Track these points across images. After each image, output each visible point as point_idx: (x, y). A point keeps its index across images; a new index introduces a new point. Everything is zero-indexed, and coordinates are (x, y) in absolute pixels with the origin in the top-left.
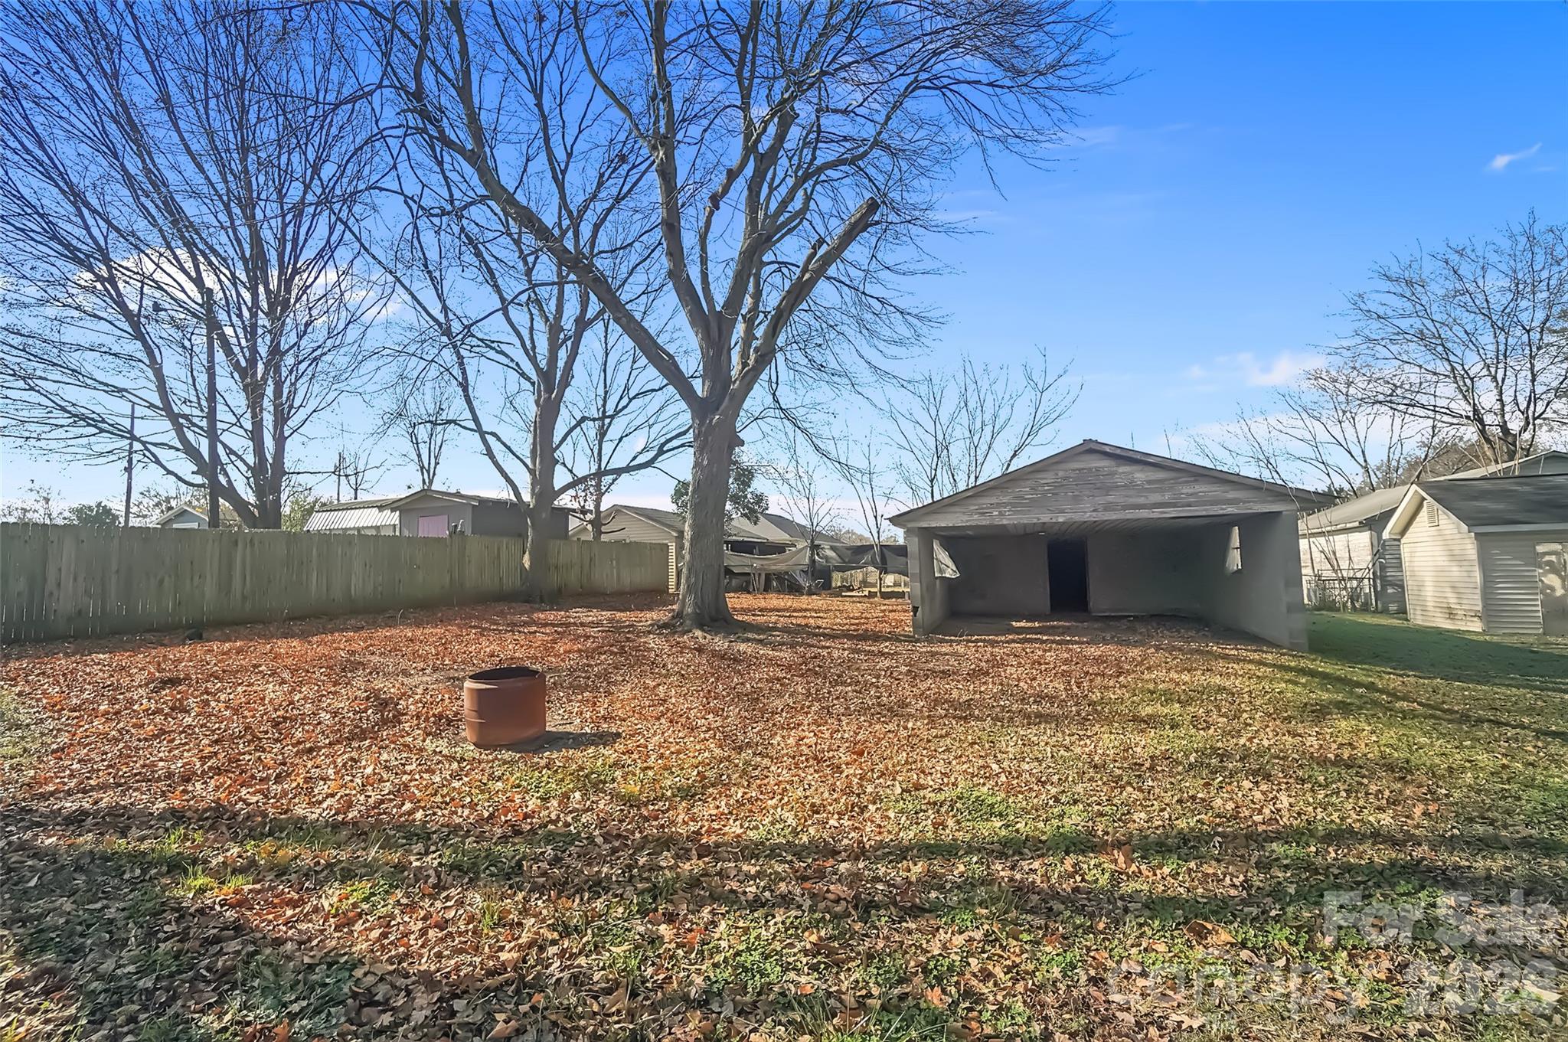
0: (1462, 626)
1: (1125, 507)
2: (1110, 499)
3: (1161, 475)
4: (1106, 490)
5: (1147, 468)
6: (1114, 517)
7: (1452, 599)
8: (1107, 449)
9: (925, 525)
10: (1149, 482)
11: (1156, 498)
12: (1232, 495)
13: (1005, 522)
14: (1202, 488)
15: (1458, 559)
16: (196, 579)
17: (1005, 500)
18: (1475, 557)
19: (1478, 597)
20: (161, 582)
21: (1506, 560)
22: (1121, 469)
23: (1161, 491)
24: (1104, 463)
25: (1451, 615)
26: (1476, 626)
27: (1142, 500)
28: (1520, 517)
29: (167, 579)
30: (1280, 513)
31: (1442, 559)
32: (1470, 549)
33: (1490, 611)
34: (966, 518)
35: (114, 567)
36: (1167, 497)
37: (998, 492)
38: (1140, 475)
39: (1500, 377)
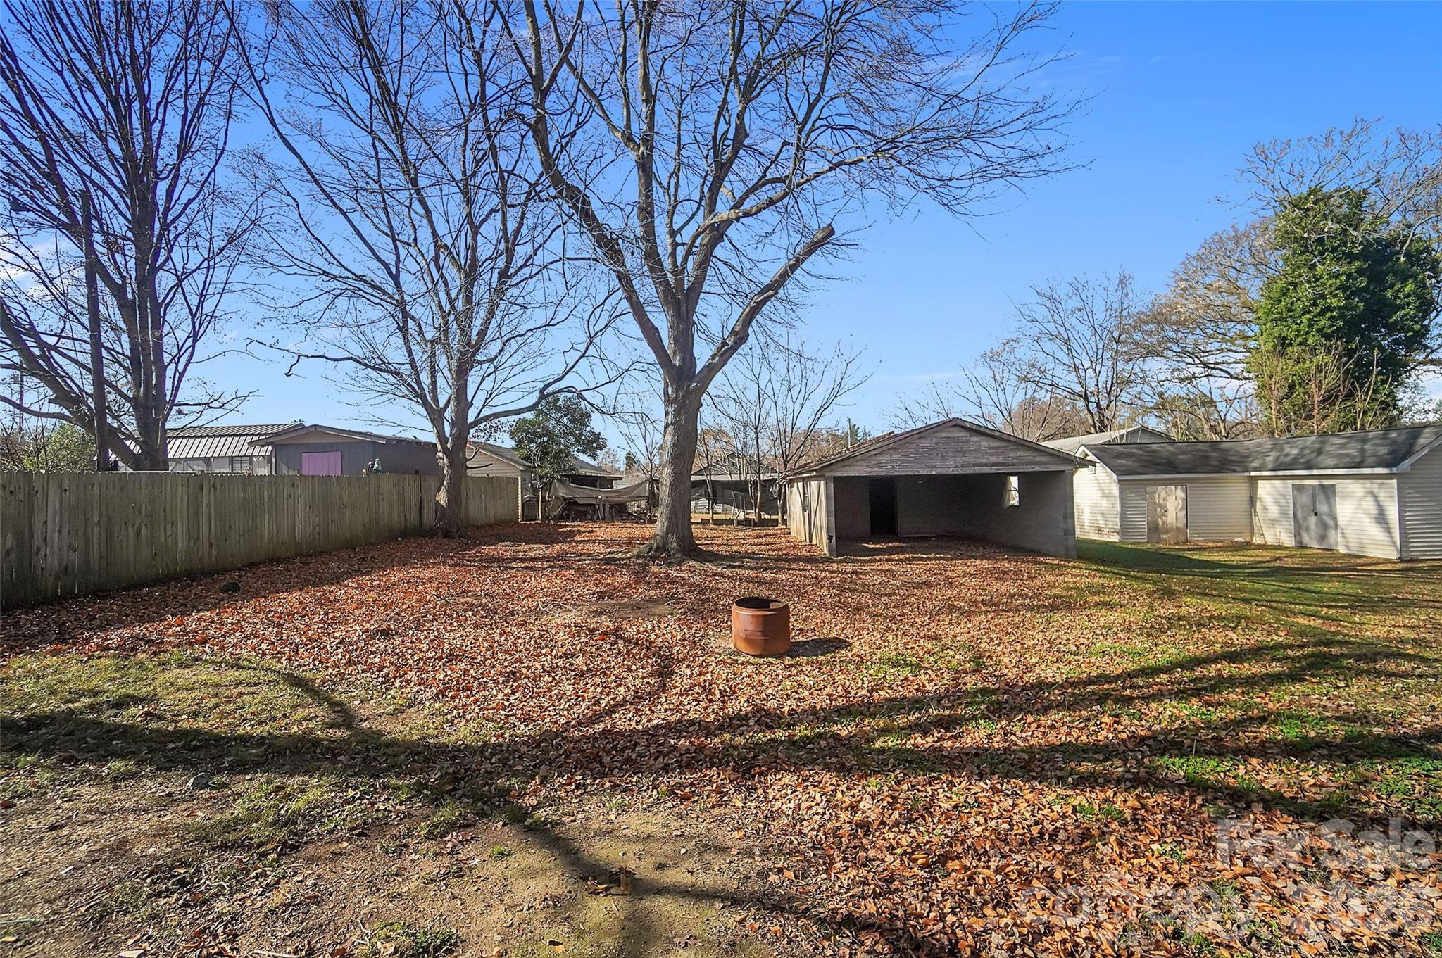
0: (1106, 538)
1: (976, 465)
2: (965, 459)
3: (997, 444)
4: (964, 452)
5: (989, 439)
6: (967, 472)
7: (1102, 522)
8: (968, 425)
9: (839, 474)
10: (990, 448)
11: (994, 459)
12: (1038, 459)
13: (896, 473)
14: (1021, 454)
15: (1106, 496)
16: (169, 527)
17: (896, 457)
18: (1118, 495)
19: (1118, 520)
20: (138, 533)
21: (1132, 497)
22: (973, 439)
23: (998, 455)
24: (963, 434)
25: (1099, 531)
26: (1115, 538)
27: (985, 461)
28: (1140, 471)
29: (143, 531)
30: (1064, 471)
31: (1096, 495)
32: (1115, 490)
33: (1124, 530)
34: (868, 469)
35: (96, 519)
36: (1000, 460)
37: (891, 452)
38: (985, 443)
39: (1098, 369)
